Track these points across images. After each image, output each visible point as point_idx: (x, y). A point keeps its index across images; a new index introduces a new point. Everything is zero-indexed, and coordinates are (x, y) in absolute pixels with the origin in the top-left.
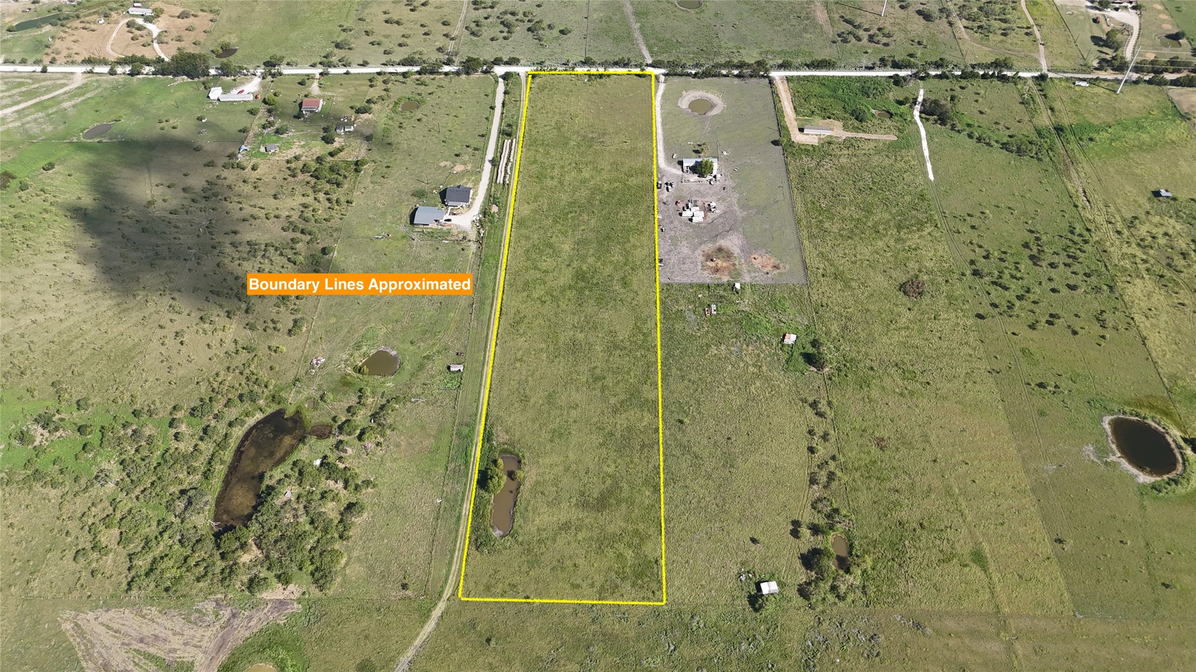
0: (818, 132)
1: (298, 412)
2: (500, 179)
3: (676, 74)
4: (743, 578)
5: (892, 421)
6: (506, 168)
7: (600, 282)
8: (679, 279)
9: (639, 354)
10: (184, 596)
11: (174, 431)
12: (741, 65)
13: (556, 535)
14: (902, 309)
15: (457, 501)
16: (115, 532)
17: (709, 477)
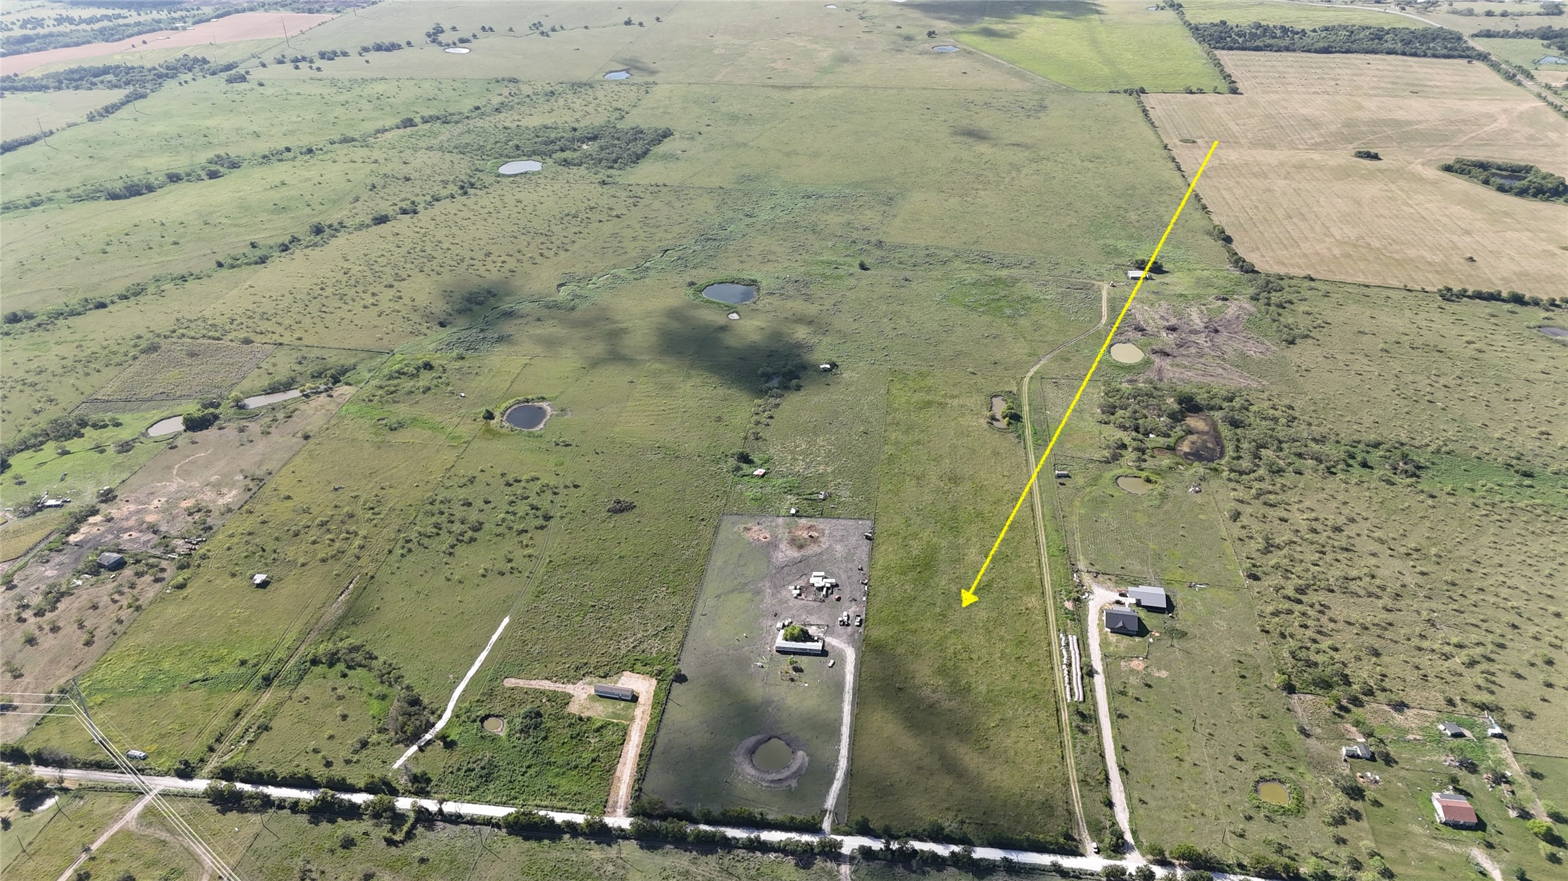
8: (849, 524)
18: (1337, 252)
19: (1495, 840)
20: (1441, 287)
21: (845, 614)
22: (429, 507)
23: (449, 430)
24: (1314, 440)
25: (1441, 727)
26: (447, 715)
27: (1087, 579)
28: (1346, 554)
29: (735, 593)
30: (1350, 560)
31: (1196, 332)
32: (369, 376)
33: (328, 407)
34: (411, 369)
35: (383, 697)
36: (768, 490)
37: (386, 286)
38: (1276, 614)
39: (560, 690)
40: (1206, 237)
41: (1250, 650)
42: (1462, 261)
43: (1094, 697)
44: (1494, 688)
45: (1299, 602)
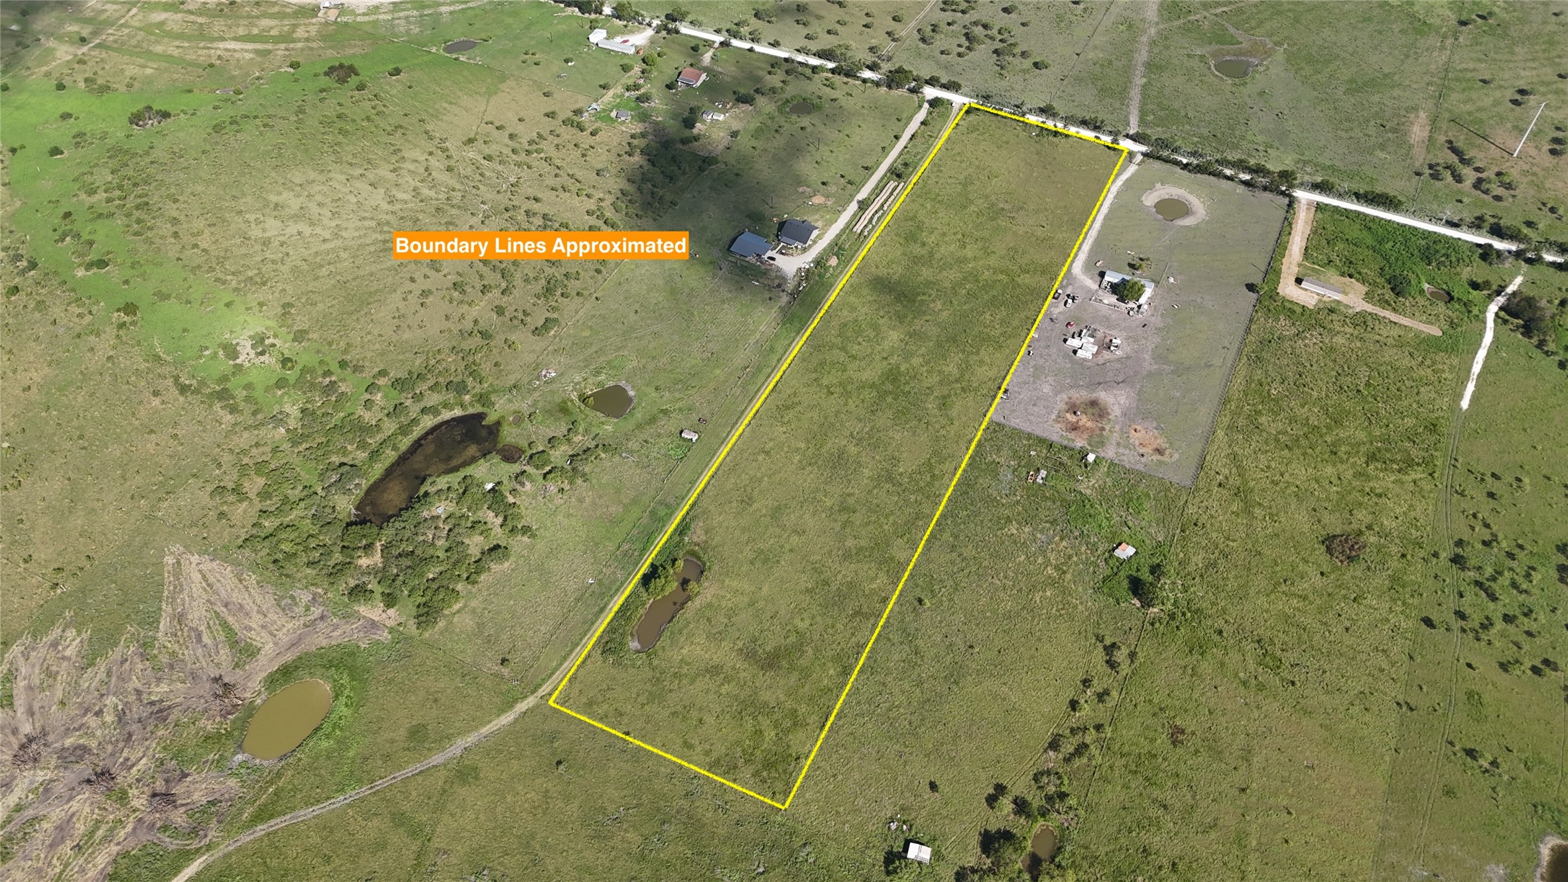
0: (1322, 291)
1: (498, 423)
2: (858, 228)
3: (1159, 158)
4: (893, 826)
5: (1210, 713)
6: (873, 215)
7: (912, 392)
8: (1016, 422)
9: (913, 498)
10: (287, 576)
11: (367, 396)
12: (1258, 170)
13: (697, 675)
14: (1312, 571)
15: (610, 589)
16: (261, 481)
17: (920, 683)
27: (791, 284)
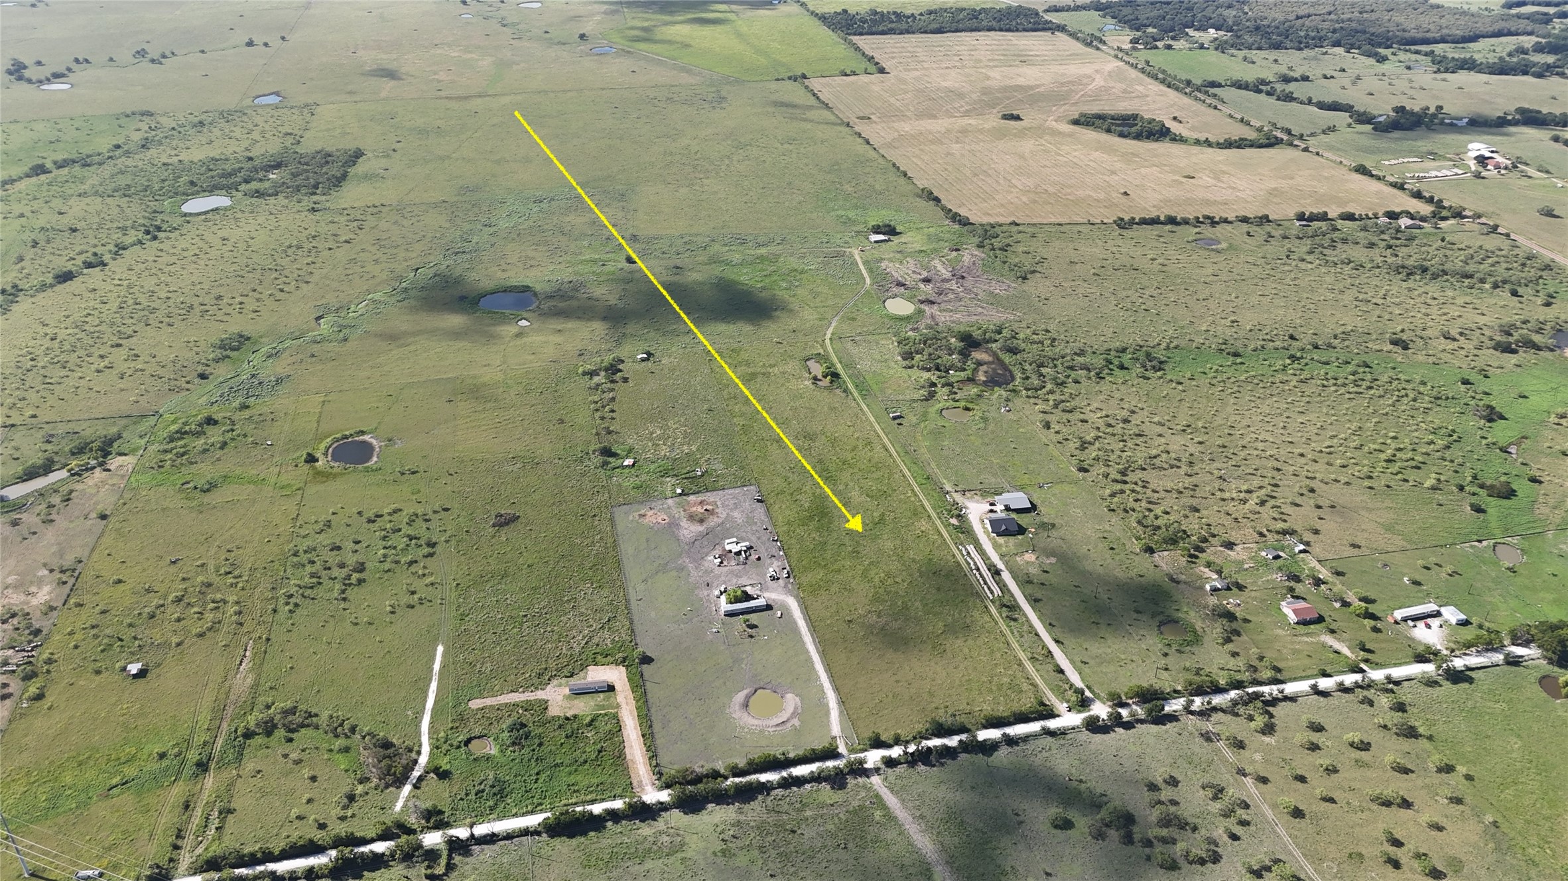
18: (1024, 199)
19: (1334, 626)
20: (1115, 219)
21: (771, 569)
22: (295, 559)
23: (273, 480)
24: (1076, 354)
25: (1264, 554)
26: (426, 749)
27: (958, 497)
28: (1141, 439)
29: (660, 574)
30: (1146, 442)
31: (947, 281)
32: (143, 442)
33: (110, 482)
34: (193, 427)
35: (347, 750)
36: (644, 477)
37: (112, 346)
38: (1113, 495)
39: (532, 698)
40: (918, 199)
41: (1107, 527)
42: (1120, 196)
43: (1009, 591)
44: (1285, 517)
45: (1125, 482)
